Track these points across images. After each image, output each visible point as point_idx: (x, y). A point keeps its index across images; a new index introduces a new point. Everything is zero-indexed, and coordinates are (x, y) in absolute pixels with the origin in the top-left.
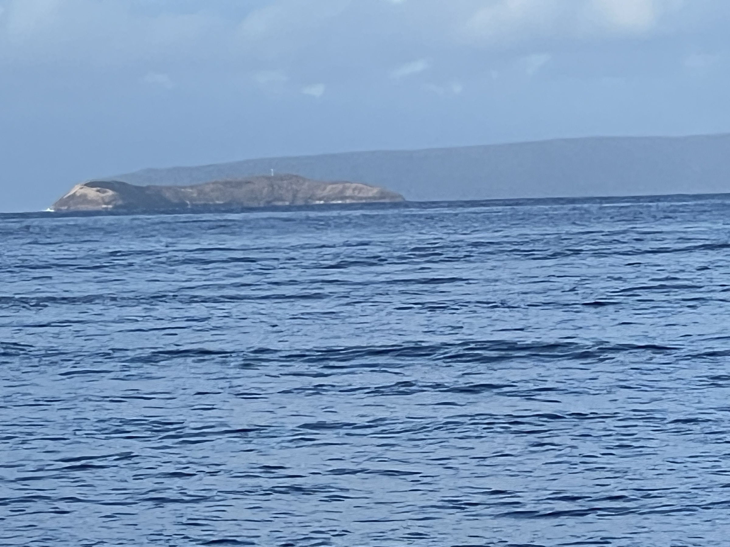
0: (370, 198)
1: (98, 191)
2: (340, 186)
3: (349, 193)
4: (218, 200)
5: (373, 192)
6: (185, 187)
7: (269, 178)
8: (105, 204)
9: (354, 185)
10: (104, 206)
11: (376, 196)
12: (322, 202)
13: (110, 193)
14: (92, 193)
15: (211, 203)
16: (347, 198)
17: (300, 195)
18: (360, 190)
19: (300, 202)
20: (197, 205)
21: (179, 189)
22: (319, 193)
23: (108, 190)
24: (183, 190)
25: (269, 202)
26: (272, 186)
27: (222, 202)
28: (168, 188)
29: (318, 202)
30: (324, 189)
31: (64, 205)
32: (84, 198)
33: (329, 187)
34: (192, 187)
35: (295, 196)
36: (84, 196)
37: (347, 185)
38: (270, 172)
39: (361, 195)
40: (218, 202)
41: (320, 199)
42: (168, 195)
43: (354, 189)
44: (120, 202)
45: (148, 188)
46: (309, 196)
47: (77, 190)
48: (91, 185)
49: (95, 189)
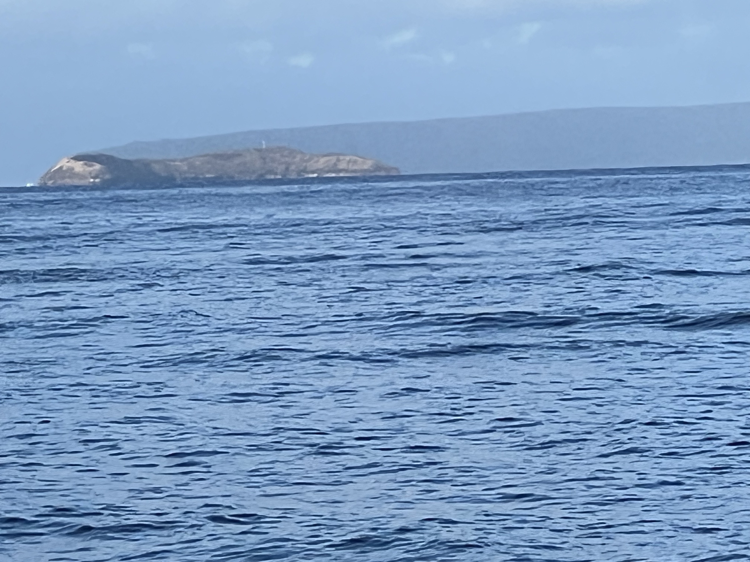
0: (365, 170)
1: (86, 164)
2: (333, 159)
3: (342, 166)
4: (208, 172)
5: (368, 165)
6: (174, 161)
7: (259, 150)
8: (92, 178)
9: (348, 158)
10: (92, 180)
11: (371, 169)
12: (315, 175)
13: (97, 167)
14: (79, 167)
15: (201, 176)
16: (340, 171)
17: (293, 167)
18: (355, 162)
19: (293, 176)
20: (185, 179)
21: (168, 163)
22: (312, 165)
23: (94, 163)
24: (172, 163)
25: (262, 175)
26: (264, 159)
27: (213, 176)
28: (157, 162)
29: (311, 176)
30: (317, 162)
31: (50, 179)
32: (71, 172)
33: (323, 160)
34: (181, 161)
35: (287, 169)
36: (71, 169)
37: (341, 158)
38: (262, 144)
39: (355, 167)
40: (207, 176)
41: (313, 172)
42: (157, 168)
43: (349, 162)
44: (107, 177)
45: (137, 161)
46: (302, 168)
47: (65, 163)
48: (77, 158)
49: (82, 162)
